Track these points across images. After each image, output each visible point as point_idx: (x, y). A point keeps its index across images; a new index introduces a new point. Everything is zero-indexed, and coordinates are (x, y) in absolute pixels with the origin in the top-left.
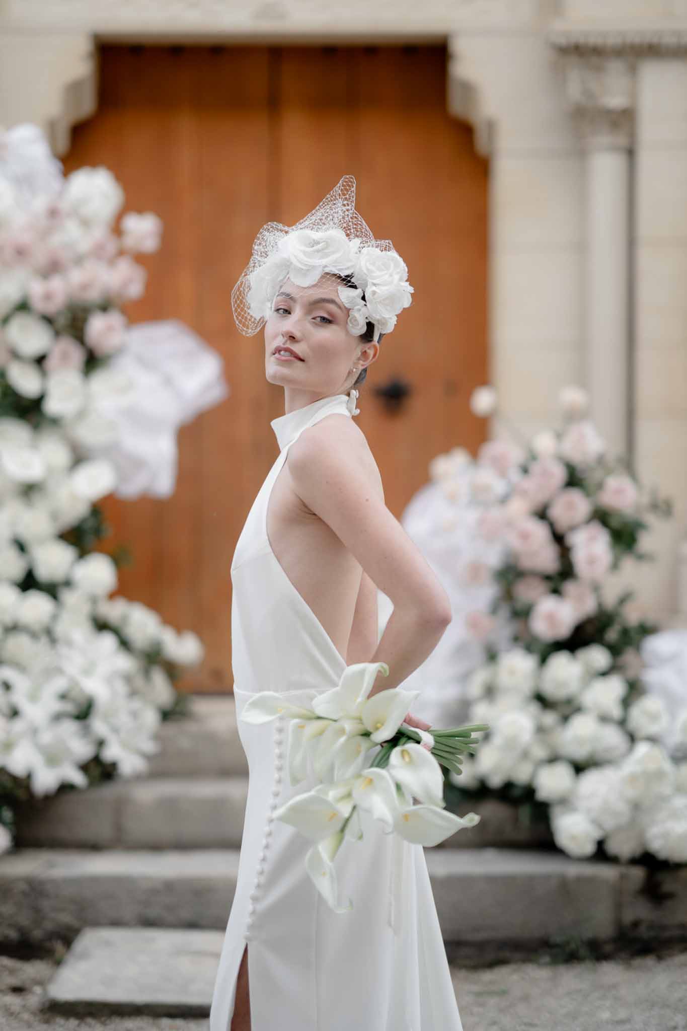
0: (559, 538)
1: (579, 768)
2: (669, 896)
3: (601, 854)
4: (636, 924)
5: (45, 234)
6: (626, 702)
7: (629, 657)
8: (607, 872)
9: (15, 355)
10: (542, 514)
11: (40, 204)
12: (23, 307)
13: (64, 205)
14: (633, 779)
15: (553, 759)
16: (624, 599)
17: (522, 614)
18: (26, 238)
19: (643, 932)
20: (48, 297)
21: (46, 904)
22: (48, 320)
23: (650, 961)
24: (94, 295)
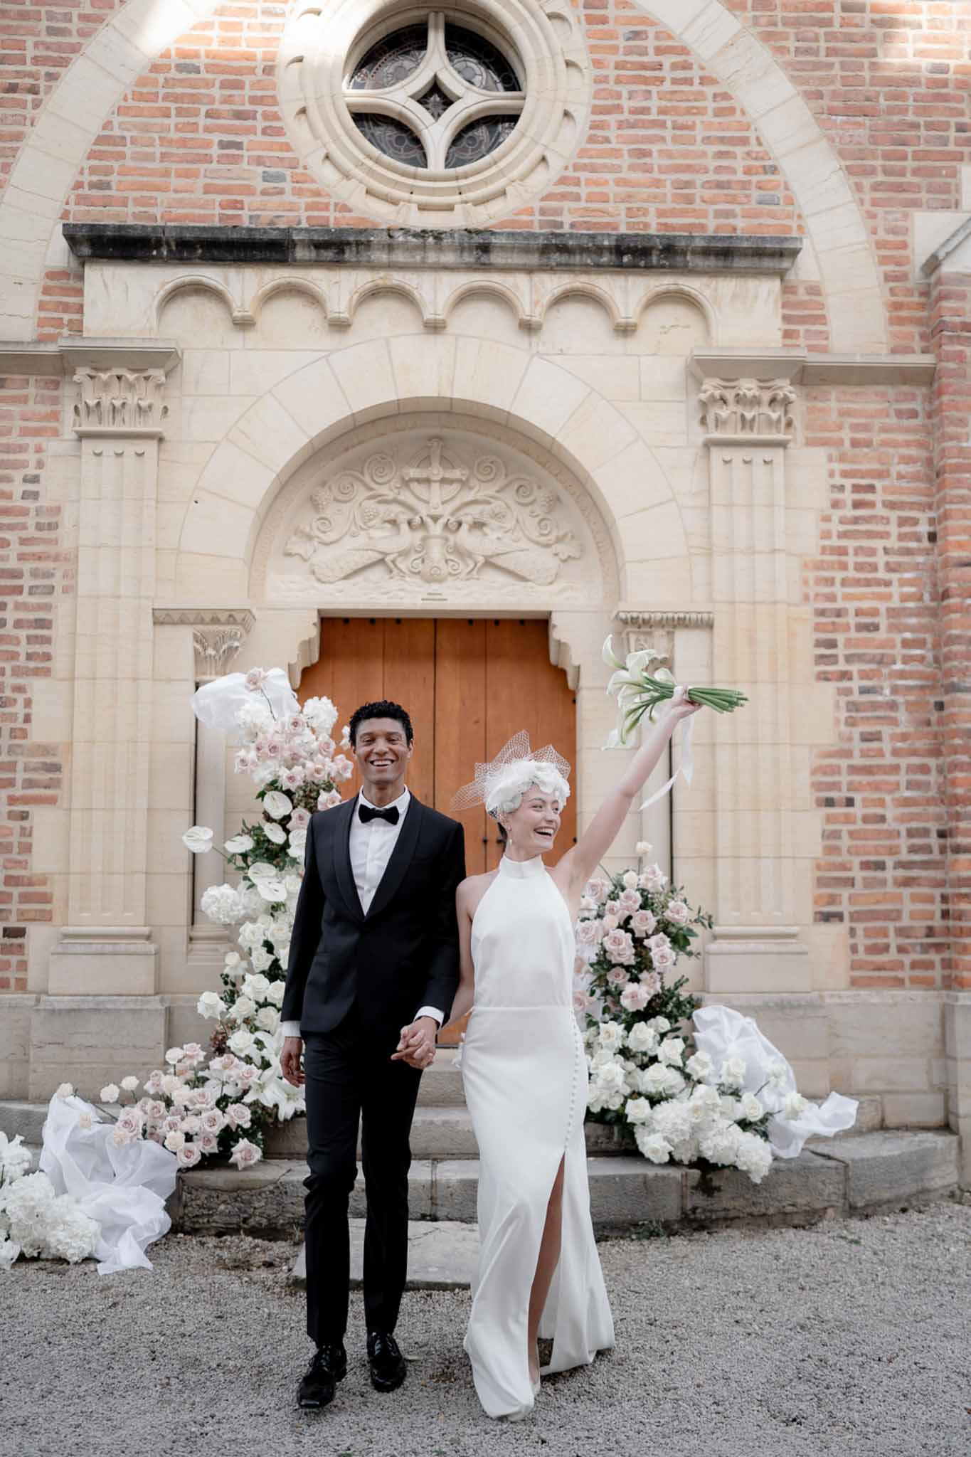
0: (638, 942)
1: (654, 1101)
2: (718, 1189)
3: (672, 1162)
4: (694, 1209)
5: (290, 737)
6: (685, 1056)
7: (683, 1022)
8: (675, 1173)
9: (269, 819)
10: (625, 925)
11: (287, 718)
12: (273, 785)
13: (303, 718)
14: (696, 1110)
15: (636, 1094)
16: (679, 984)
17: (614, 995)
18: (278, 740)
19: (700, 1215)
20: (291, 779)
21: (287, 1200)
22: (289, 793)
23: (705, 1235)
24: (322, 778)
